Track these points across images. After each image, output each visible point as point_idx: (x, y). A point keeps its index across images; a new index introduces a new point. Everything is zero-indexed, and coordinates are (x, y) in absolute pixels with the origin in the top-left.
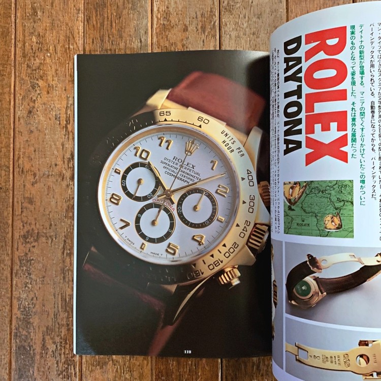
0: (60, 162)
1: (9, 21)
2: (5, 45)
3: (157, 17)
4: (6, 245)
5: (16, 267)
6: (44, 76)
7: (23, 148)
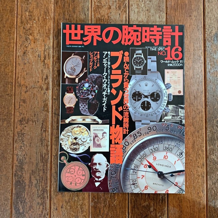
0: (40, 81)
1: (14, 4)
2: (12, 17)
3: (94, 1)
4: (10, 125)
5: (16, 138)
6: (32, 33)
7: (21, 72)
